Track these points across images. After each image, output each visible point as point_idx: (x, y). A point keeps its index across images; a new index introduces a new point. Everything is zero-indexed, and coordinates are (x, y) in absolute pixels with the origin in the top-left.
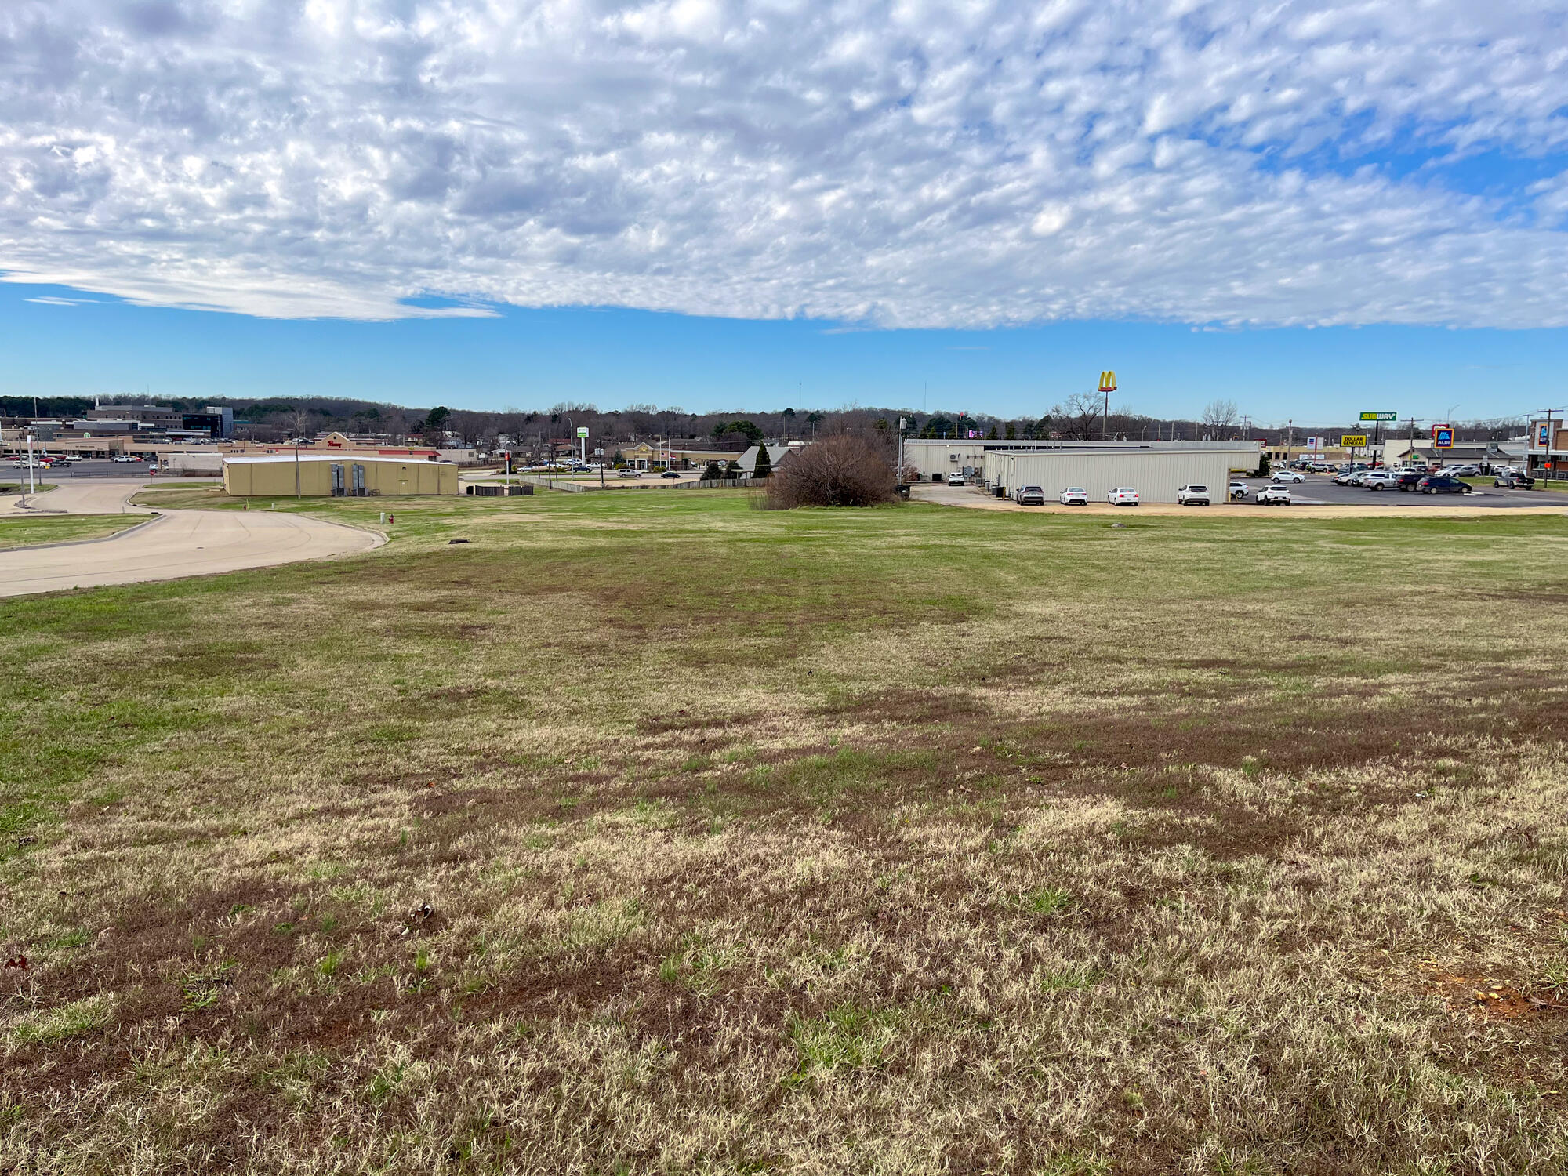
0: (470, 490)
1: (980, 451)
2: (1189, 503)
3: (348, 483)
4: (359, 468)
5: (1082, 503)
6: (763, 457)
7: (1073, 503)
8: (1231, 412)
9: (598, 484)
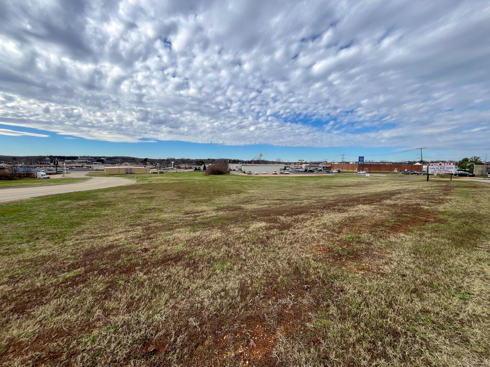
0: (152, 173)
1: (241, 166)
2: (274, 174)
3: (129, 172)
4: (131, 169)
5: (258, 174)
6: (205, 167)
7: (256, 174)
8: (280, 160)
9: (176, 171)
